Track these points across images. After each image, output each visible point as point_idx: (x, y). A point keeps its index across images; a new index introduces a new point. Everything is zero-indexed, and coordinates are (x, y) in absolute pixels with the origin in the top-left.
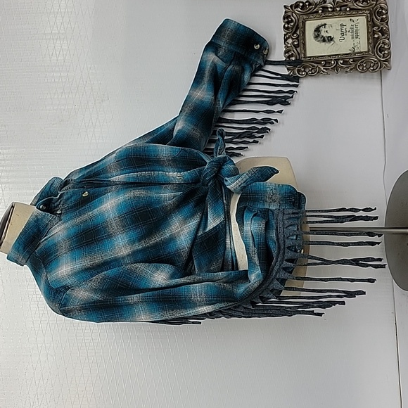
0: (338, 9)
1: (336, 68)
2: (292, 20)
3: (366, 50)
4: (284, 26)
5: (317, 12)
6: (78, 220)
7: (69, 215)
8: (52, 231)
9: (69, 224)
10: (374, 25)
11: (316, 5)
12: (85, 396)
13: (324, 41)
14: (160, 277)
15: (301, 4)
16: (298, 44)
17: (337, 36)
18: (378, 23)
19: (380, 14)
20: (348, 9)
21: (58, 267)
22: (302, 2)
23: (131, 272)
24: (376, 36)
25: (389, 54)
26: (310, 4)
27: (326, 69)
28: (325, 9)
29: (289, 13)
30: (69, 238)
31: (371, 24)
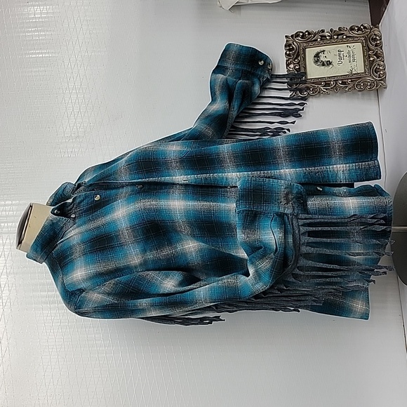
0: (335, 37)
1: (335, 88)
2: (293, 48)
3: (363, 71)
4: (286, 53)
5: (316, 40)
6: (92, 225)
7: (83, 219)
8: (67, 234)
9: (83, 228)
10: (370, 50)
11: (315, 34)
12: (95, 397)
13: (323, 65)
14: (169, 283)
15: (301, 34)
16: (300, 68)
17: (335, 61)
18: (373, 48)
19: (375, 40)
20: (345, 37)
21: (73, 270)
22: (302, 32)
23: (142, 279)
24: (371, 59)
25: (385, 73)
26: (309, 34)
27: (326, 89)
28: (323, 37)
29: (291, 42)
30: (83, 242)
31: (366, 49)
